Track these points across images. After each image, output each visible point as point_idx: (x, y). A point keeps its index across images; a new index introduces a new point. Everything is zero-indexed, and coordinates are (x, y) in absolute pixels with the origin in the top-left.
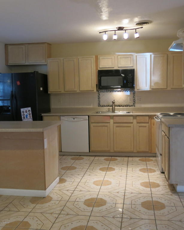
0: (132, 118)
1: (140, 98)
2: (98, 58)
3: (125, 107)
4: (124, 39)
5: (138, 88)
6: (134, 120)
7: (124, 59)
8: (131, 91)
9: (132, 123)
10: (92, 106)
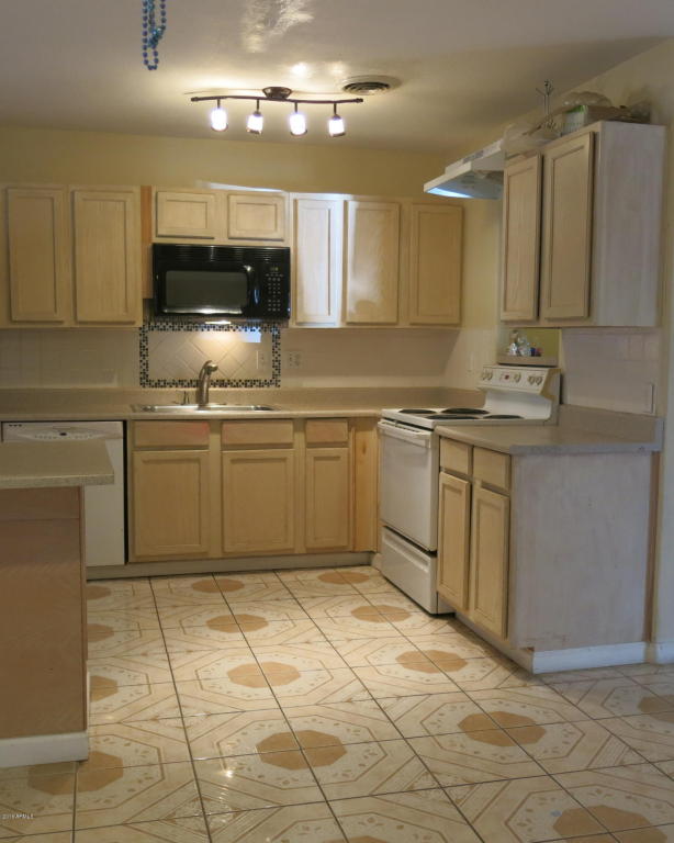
0: (290, 426)
1: (298, 357)
2: (154, 194)
3: (243, 389)
4: (292, 133)
5: (300, 319)
6: (296, 435)
7: (250, 208)
8: (264, 330)
9: (289, 446)
10: (114, 385)
